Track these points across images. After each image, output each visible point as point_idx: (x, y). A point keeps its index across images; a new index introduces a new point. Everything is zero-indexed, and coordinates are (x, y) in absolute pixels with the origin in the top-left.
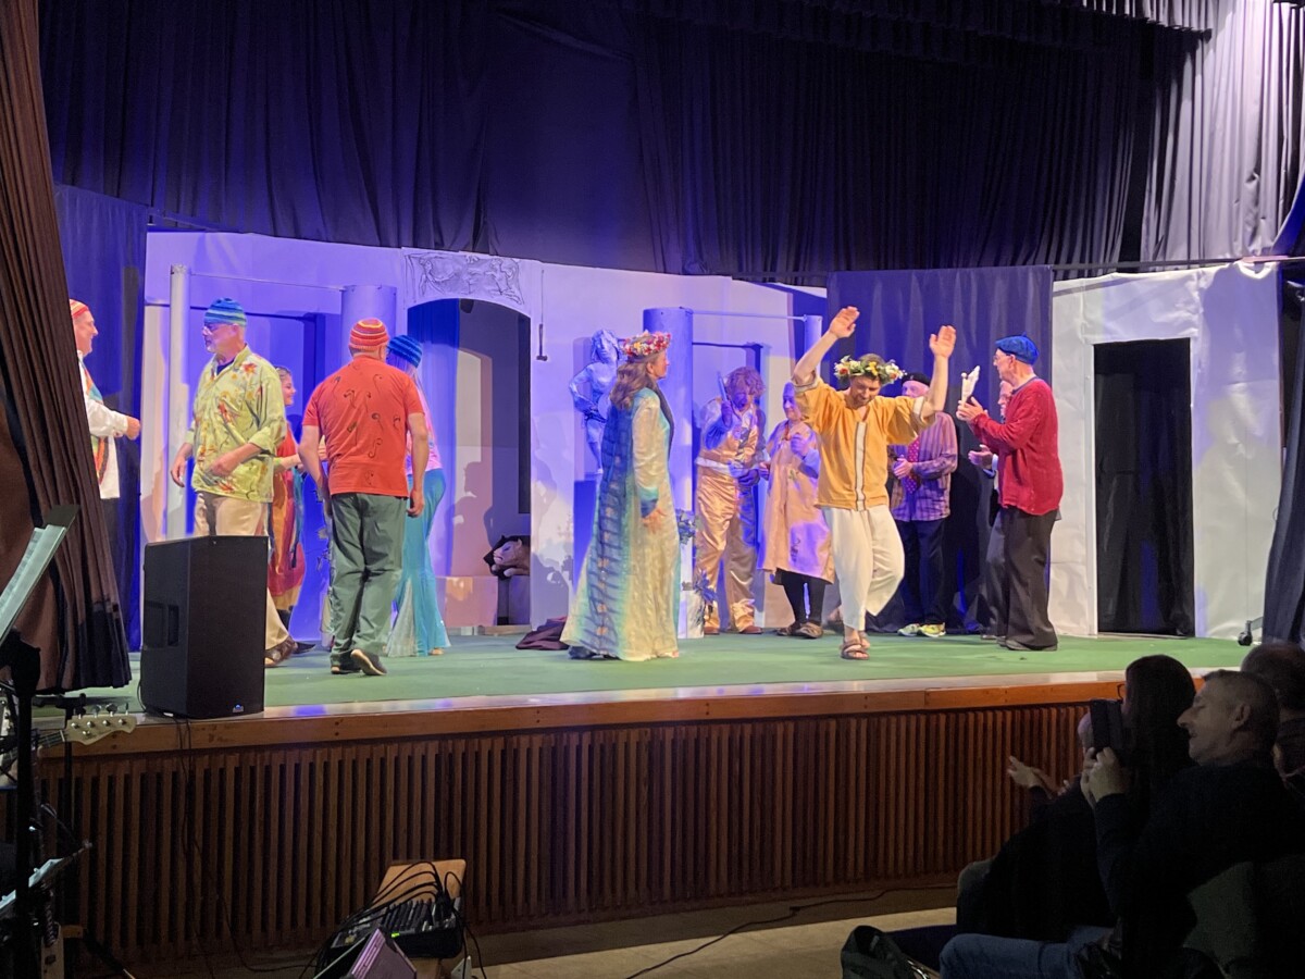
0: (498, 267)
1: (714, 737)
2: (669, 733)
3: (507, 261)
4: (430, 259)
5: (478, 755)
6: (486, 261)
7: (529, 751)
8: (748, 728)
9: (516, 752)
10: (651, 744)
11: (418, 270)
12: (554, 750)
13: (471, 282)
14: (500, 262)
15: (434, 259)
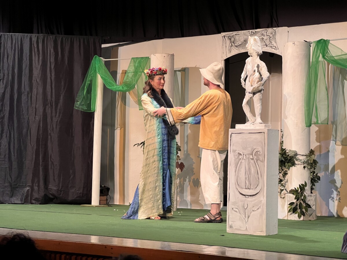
0: (265, 34)
3: (270, 30)
4: (233, 36)
11: (228, 42)
14: (266, 31)
15: (235, 35)
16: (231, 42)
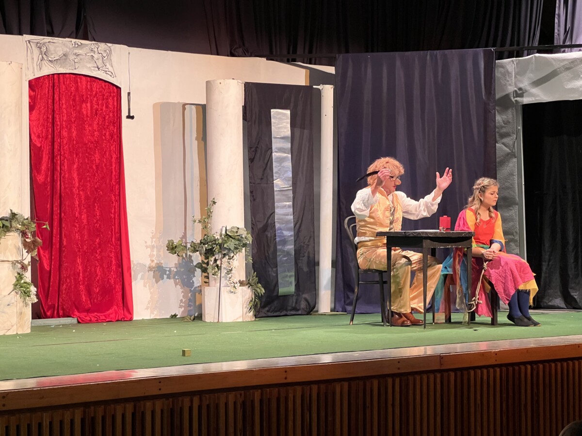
0: (96, 50)
1: (291, 396)
2: (257, 394)
3: (103, 46)
4: (44, 44)
5: (114, 417)
6: (86, 45)
7: (153, 413)
8: (315, 388)
9: (143, 414)
10: (244, 403)
11: (36, 52)
12: (172, 411)
13: (76, 60)
14: (96, 46)
15: (48, 43)
16: (41, 53)
